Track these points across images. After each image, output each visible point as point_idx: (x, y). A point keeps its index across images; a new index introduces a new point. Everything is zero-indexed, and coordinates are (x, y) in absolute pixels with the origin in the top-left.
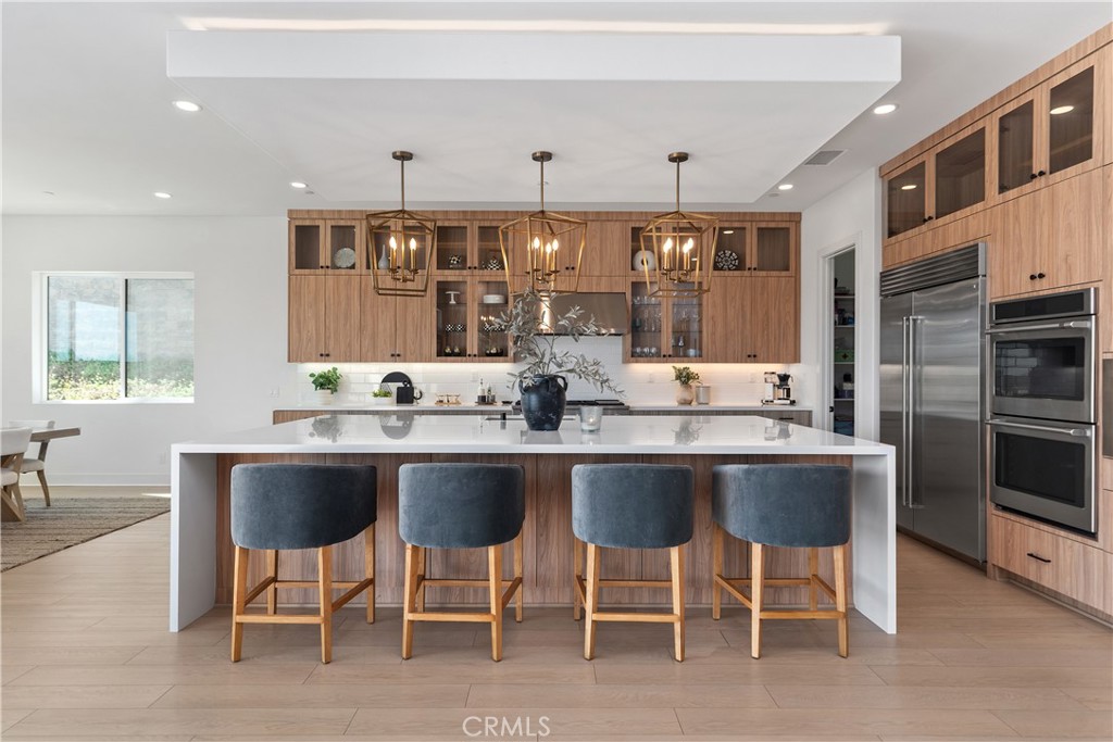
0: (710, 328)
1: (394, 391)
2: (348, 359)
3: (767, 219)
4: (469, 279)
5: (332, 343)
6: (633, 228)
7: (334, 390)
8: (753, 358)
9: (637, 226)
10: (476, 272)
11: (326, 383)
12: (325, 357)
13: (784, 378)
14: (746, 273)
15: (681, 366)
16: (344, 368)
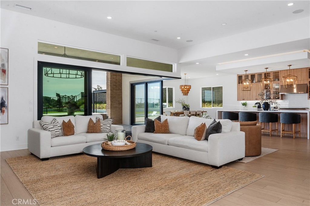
1: (257, 106)
2: (248, 100)
4: (271, 83)
5: (245, 97)
6: (309, 69)
7: (246, 106)
11: (244, 104)
12: (244, 100)
16: (248, 102)
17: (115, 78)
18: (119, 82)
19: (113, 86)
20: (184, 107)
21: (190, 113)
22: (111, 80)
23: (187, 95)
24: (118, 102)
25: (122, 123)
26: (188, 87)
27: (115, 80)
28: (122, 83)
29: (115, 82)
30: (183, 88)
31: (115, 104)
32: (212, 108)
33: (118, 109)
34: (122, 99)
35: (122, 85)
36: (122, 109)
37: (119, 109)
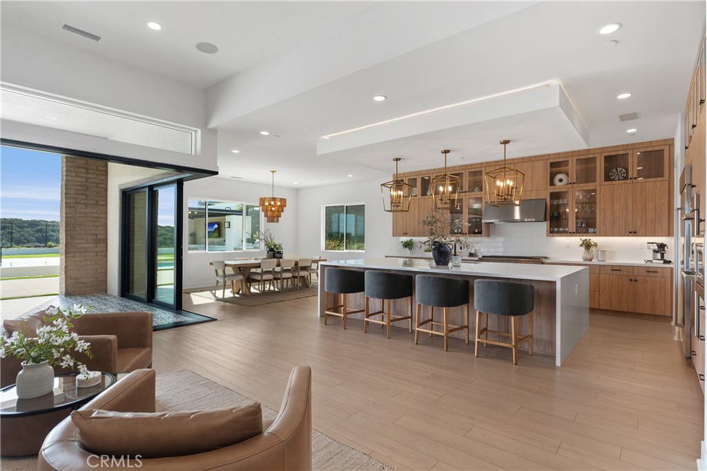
0: (602, 215)
2: (414, 236)
3: (645, 146)
4: (464, 198)
5: (408, 229)
6: (551, 163)
8: (634, 233)
9: (553, 161)
10: (467, 194)
11: (408, 245)
12: (405, 234)
13: (662, 247)
14: (629, 181)
15: (583, 238)
16: (415, 239)
17: (84, 175)
18: (97, 187)
19: (75, 196)
20: (271, 250)
21: (278, 265)
22: (69, 178)
23: (278, 221)
24: (95, 237)
25: (106, 290)
26: (279, 204)
27: (84, 180)
28: (106, 189)
29: (82, 186)
30: (267, 204)
31: (83, 241)
32: (345, 251)
33: (94, 254)
34: (107, 230)
35: (107, 194)
36: (106, 256)
37: (97, 255)
